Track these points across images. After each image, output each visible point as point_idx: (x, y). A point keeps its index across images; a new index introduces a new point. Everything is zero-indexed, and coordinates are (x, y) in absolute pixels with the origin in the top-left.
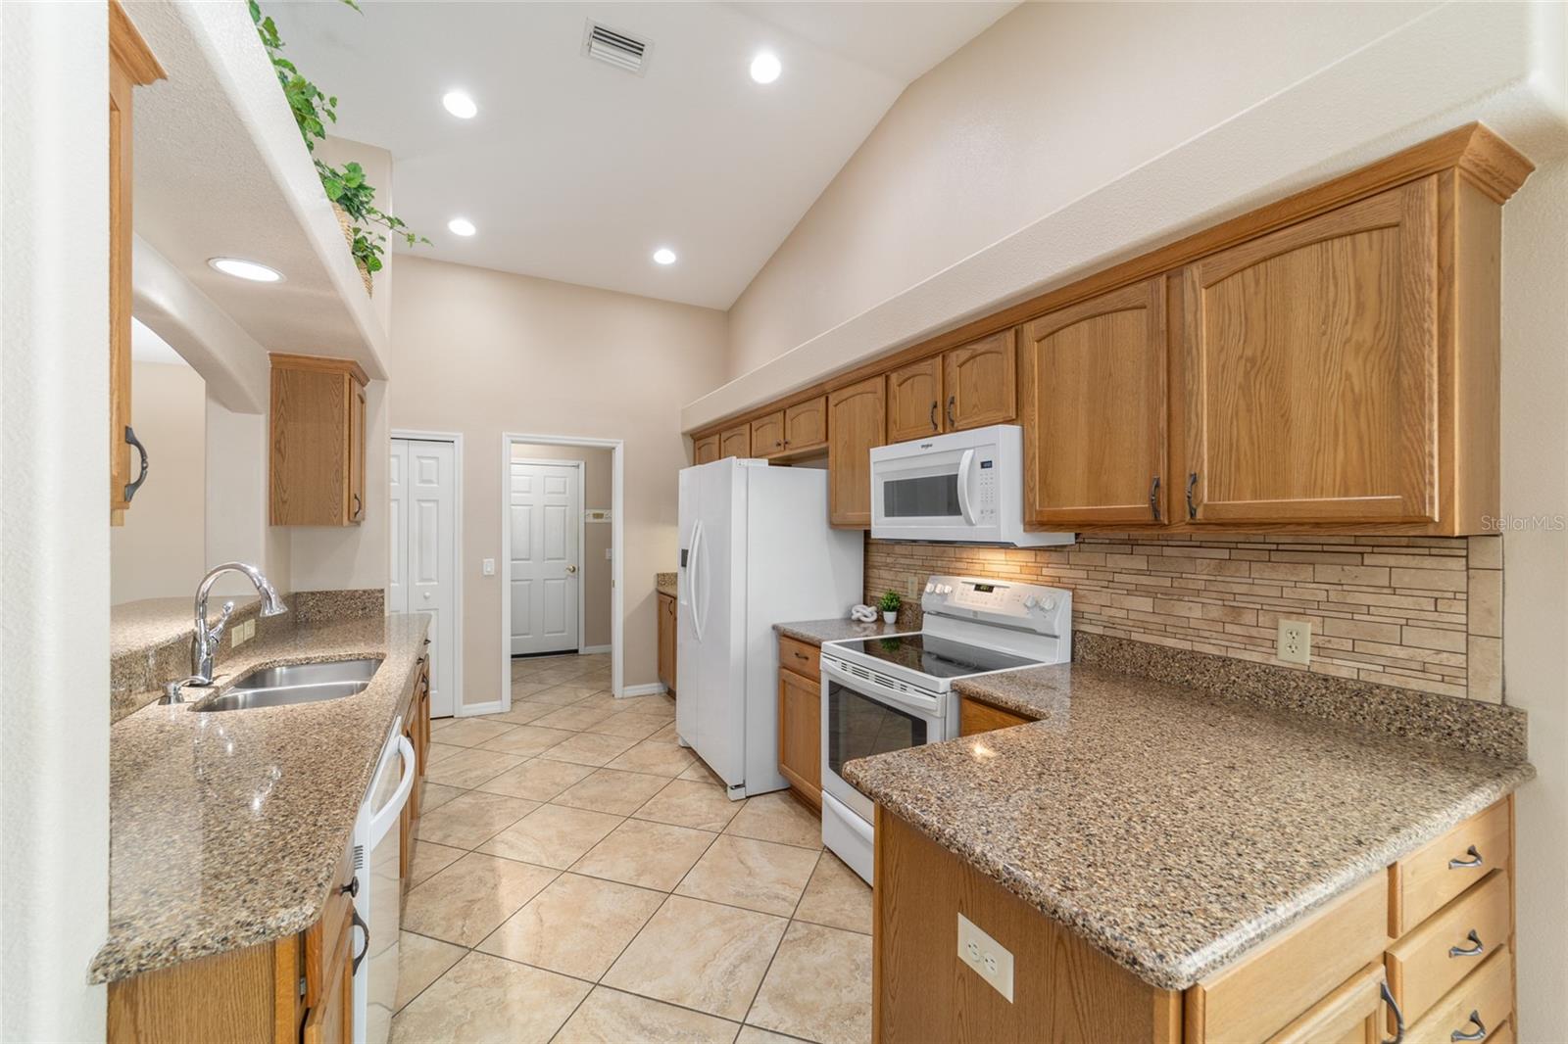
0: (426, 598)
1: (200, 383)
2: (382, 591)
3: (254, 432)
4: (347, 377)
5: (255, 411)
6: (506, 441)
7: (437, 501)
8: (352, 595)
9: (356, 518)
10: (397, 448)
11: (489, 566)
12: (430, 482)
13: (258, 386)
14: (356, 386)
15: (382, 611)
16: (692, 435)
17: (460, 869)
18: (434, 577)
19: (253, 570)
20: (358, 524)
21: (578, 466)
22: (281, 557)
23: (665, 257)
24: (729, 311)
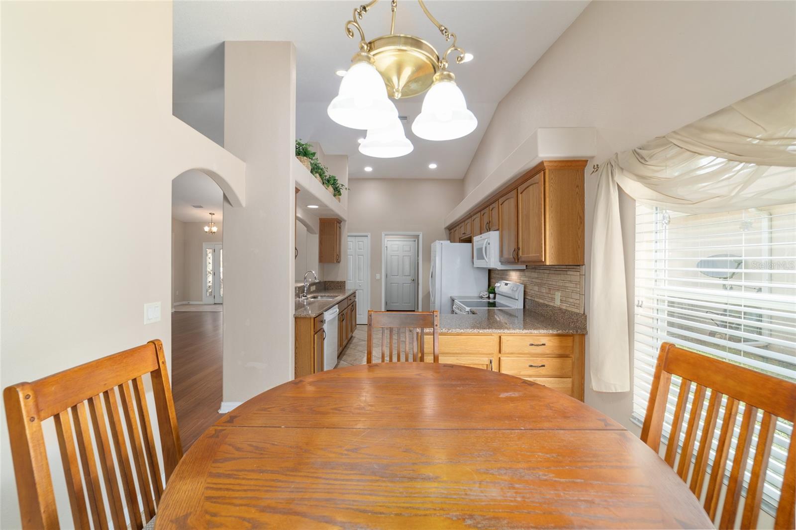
0: (360, 286)
1: (305, 229)
2: (345, 282)
3: (315, 238)
4: (336, 222)
5: (316, 234)
6: (383, 235)
7: (363, 255)
8: (338, 282)
9: (338, 261)
10: (350, 239)
11: (378, 276)
12: (361, 249)
13: (316, 228)
14: (338, 224)
15: (345, 287)
16: (448, 229)
17: (357, 354)
18: (362, 279)
19: (314, 272)
20: (339, 262)
21: (415, 241)
22: (322, 270)
23: (433, 166)
24: (464, 179)
